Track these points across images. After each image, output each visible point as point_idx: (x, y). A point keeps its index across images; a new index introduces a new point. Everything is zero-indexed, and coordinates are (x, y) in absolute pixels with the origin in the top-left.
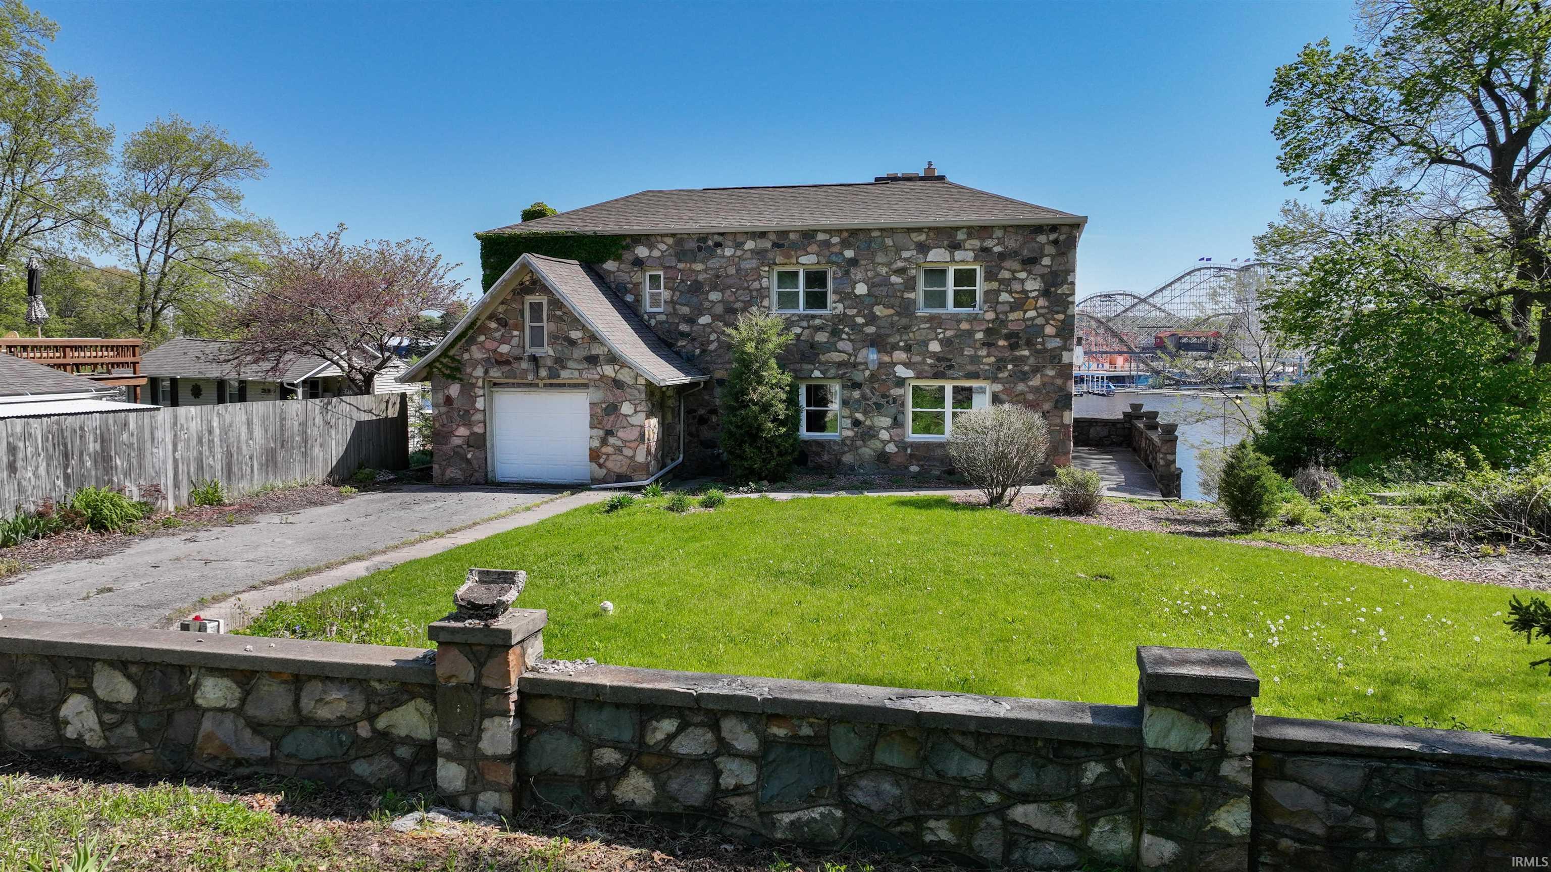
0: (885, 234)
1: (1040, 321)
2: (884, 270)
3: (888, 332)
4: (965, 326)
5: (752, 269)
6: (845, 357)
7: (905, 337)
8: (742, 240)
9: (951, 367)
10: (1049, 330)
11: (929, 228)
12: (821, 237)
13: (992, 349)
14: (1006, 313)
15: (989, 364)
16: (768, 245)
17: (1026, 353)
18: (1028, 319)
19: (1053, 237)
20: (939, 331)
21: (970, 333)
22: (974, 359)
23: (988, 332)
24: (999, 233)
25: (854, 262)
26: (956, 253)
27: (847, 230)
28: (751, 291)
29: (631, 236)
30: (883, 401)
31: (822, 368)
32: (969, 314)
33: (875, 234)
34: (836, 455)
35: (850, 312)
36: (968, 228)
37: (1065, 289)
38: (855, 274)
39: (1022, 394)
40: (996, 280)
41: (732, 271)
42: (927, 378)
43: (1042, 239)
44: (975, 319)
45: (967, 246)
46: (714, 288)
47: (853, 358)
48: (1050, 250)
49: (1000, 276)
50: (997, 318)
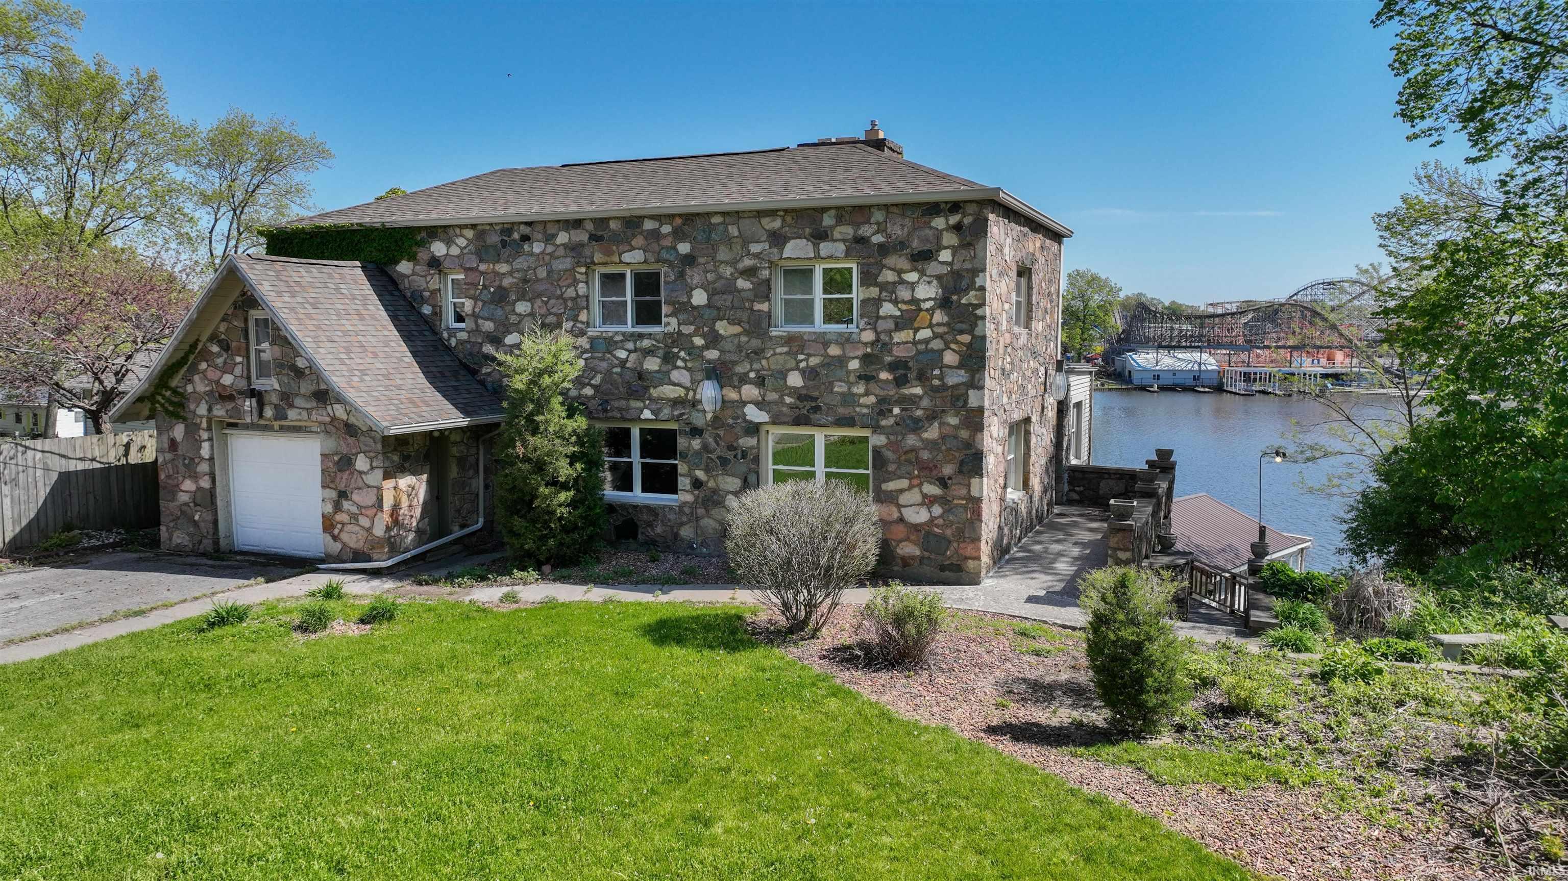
0: (728, 219)
1: (937, 344)
2: (728, 271)
3: (734, 357)
4: (834, 351)
5: (566, 270)
6: (681, 392)
7: (756, 366)
8: (553, 231)
9: (817, 409)
10: (950, 358)
11: (786, 211)
12: (649, 225)
13: (873, 386)
14: (889, 333)
15: (867, 406)
16: (584, 237)
17: (918, 391)
18: (920, 342)
19: (954, 219)
20: (801, 357)
21: (842, 361)
22: (849, 399)
23: (866, 359)
24: (878, 216)
25: (689, 260)
26: (822, 245)
27: (680, 215)
28: (565, 300)
29: (426, 228)
30: (729, 455)
31: (654, 407)
32: (840, 334)
33: (716, 220)
34: (672, 527)
35: (688, 329)
36: (837, 208)
37: (971, 297)
38: (692, 277)
39: (914, 450)
40: (876, 284)
41: (542, 273)
42: (784, 423)
43: (939, 222)
44: (848, 340)
45: (837, 235)
46: (522, 297)
47: (691, 394)
48: (950, 239)
49: (880, 279)
50: (878, 340)
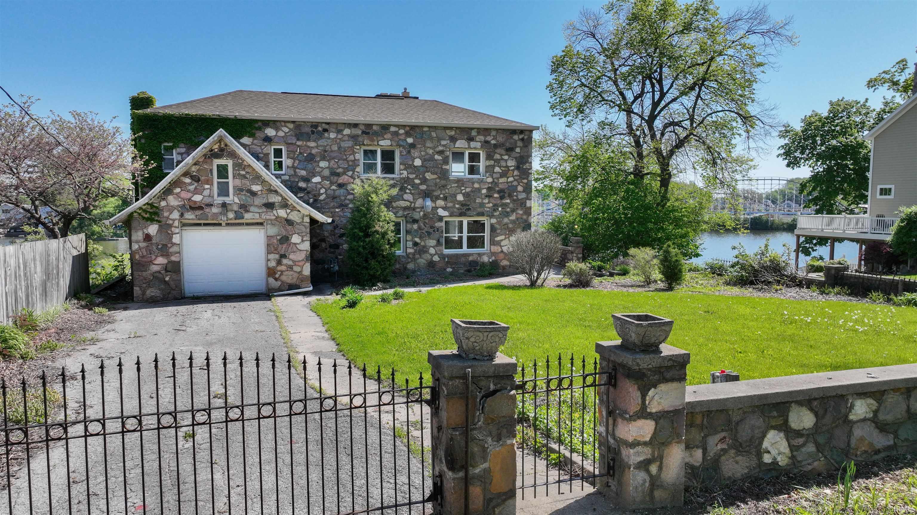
0: (431, 130)
1: (515, 183)
2: (431, 152)
3: (434, 188)
4: (476, 186)
5: (348, 147)
6: (408, 204)
7: (443, 192)
8: (342, 128)
9: (469, 209)
10: (520, 188)
11: (456, 128)
12: (393, 129)
13: (491, 199)
14: (498, 179)
15: (489, 208)
16: (360, 132)
17: (508, 201)
18: (509, 182)
19: (521, 137)
20: (463, 188)
21: (479, 190)
22: (482, 205)
23: (489, 189)
24: (494, 133)
25: (413, 146)
26: (471, 143)
27: (409, 126)
28: (348, 161)
29: (262, 121)
30: (431, 230)
32: (479, 179)
33: (426, 129)
34: (403, 265)
35: (412, 176)
36: (478, 129)
37: (527, 166)
38: (414, 153)
39: (507, 224)
40: (493, 160)
41: (335, 148)
42: (456, 216)
43: (516, 137)
44: (482, 181)
45: (477, 139)
46: (323, 158)
47: (413, 204)
48: (520, 144)
49: (495, 158)
50: (493, 181)
